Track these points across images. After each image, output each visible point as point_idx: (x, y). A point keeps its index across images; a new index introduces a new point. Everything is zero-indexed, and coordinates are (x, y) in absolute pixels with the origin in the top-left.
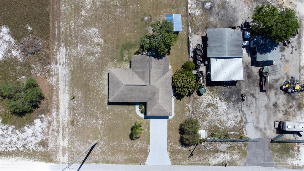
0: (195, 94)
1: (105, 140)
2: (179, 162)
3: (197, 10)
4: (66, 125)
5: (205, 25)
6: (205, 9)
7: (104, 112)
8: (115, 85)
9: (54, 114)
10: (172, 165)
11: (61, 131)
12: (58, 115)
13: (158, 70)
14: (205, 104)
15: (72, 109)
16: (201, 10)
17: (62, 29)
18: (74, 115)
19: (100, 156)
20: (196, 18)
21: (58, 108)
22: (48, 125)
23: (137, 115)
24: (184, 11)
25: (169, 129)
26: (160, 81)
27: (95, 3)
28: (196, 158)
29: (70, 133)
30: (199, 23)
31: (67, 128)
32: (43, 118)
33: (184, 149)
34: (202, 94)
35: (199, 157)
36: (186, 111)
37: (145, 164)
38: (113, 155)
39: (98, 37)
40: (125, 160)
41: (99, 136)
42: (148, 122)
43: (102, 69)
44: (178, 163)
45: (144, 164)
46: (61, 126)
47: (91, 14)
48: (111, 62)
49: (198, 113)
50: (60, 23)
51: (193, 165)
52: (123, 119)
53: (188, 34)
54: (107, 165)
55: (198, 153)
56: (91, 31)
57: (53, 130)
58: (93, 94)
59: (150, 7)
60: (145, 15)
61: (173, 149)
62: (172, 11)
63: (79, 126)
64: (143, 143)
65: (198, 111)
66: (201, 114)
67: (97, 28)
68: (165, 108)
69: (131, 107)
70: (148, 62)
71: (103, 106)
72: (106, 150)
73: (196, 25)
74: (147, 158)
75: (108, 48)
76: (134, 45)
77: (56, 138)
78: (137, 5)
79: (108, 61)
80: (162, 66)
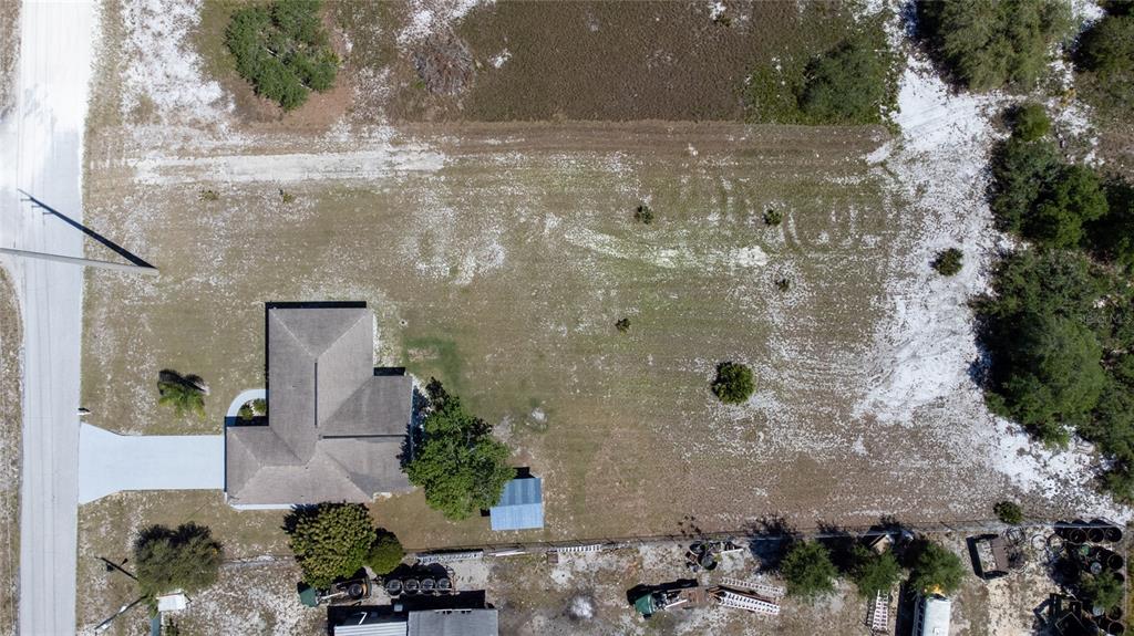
0: (299, 577)
1: (159, 297)
2: (88, 530)
3: (568, 575)
4: (202, 176)
5: (521, 601)
6: (570, 600)
7: (246, 293)
8: (320, 327)
9: (237, 140)
10: (80, 508)
11: (186, 162)
12: (234, 151)
13: (365, 461)
14: (272, 606)
15: (253, 194)
16: (568, 586)
17: (500, 159)
18: (235, 201)
19: (109, 283)
20: (542, 570)
21: (257, 151)
22: (204, 123)
23: (235, 393)
24: (562, 534)
25: (194, 494)
26: (332, 468)
27: (582, 258)
28: (101, 581)
29: (178, 189)
30: (525, 581)
31: (193, 180)
32: (226, 106)
33: (130, 544)
34: (302, 596)
35: (103, 592)
36: (249, 545)
37: (83, 424)
38: (113, 323)
39: (478, 269)
40: (97, 359)
41: (169, 279)
42: (215, 428)
43: (378, 283)
44: (85, 526)
45: (83, 419)
46: (200, 162)
47: (550, 246)
48: (402, 310)
49: (245, 584)
50: (519, 151)
51: (77, 574)
52: (224, 352)
53: (493, 547)
54: (81, 305)
55: (116, 587)
56: (496, 246)
57: (187, 138)
58: (302, 257)
59: (573, 427)
60: (549, 412)
61: (131, 509)
62: (564, 497)
63: (202, 218)
64: (148, 415)
65: (251, 584)
66: (240, 593)
67: (505, 263)
68: (250, 484)
69: (259, 377)
70: (389, 430)
71: (261, 289)
72: (127, 302)
73: (521, 571)
74: (102, 427)
75: (446, 300)
76: (455, 380)
77: (162, 147)
78: (579, 385)
79: (403, 300)
80: (378, 471)
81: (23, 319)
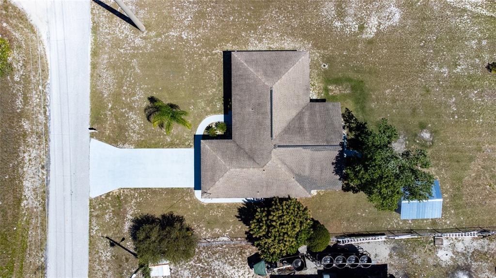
0: (251, 250)
1: (145, 47)
2: (97, 216)
3: (450, 254)
5: (415, 273)
6: (452, 273)
7: (208, 44)
8: (272, 65)
10: (91, 200)
13: (307, 165)
14: (229, 274)
16: (451, 263)
19: (109, 37)
20: (430, 250)
23: (201, 118)
24: (446, 223)
25: (172, 191)
26: (283, 169)
27: (460, 16)
28: (107, 254)
30: (418, 257)
33: (127, 226)
34: (251, 267)
35: (108, 261)
36: (212, 229)
37: (92, 139)
38: (113, 66)
39: (379, 26)
40: (101, 93)
41: (153, 34)
42: (187, 143)
43: (305, 36)
44: (95, 214)
45: (92, 136)
47: (435, 8)
48: (323, 57)
49: (209, 258)
51: (89, 248)
52: (193, 87)
53: (392, 232)
54: (89, 53)
55: (117, 258)
56: (394, 9)
58: (250, 17)
59: (453, 143)
60: (434, 133)
61: (126, 202)
62: (446, 196)
64: (138, 133)
65: (214, 257)
66: (206, 264)
67: (400, 22)
68: (220, 183)
69: (220, 105)
70: (327, 141)
71: (221, 41)
72: (122, 51)
73: (414, 250)
74: (106, 142)
75: (355, 49)
76: (363, 109)
78: (457, 113)
79: (324, 49)
80: (316, 173)
81: (49, 62)
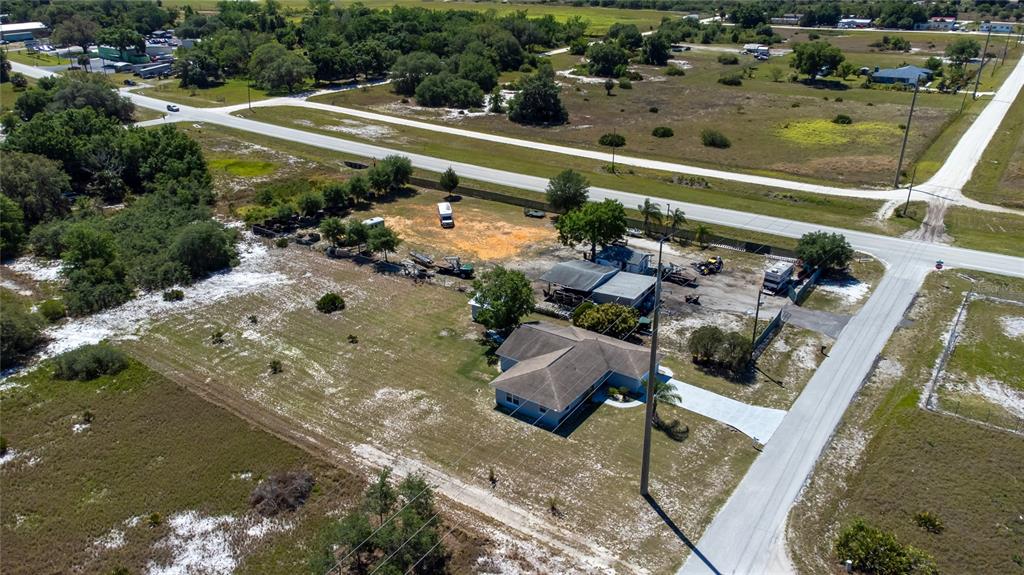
2: (786, 400)
4: (553, 529)
7: (577, 450)
9: (498, 536)
10: (787, 410)
11: (558, 545)
12: (509, 530)
15: (519, 496)
17: (319, 430)
18: (538, 500)
21: (489, 521)
22: (517, 563)
23: (629, 409)
28: (788, 379)
29: (581, 531)
31: (562, 530)
32: (486, 563)
35: (790, 376)
39: (403, 393)
44: (788, 402)
45: (761, 446)
46: (545, 538)
48: (473, 396)
51: (804, 387)
55: (780, 375)
56: (378, 396)
57: (543, 561)
59: (430, 324)
60: (437, 332)
61: (749, 397)
63: (576, 504)
67: (384, 387)
69: (602, 409)
77: (572, 566)
78: (408, 334)
79: (467, 400)
